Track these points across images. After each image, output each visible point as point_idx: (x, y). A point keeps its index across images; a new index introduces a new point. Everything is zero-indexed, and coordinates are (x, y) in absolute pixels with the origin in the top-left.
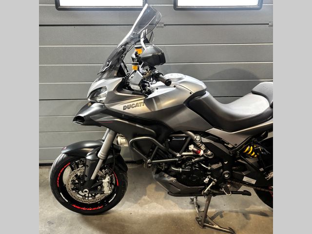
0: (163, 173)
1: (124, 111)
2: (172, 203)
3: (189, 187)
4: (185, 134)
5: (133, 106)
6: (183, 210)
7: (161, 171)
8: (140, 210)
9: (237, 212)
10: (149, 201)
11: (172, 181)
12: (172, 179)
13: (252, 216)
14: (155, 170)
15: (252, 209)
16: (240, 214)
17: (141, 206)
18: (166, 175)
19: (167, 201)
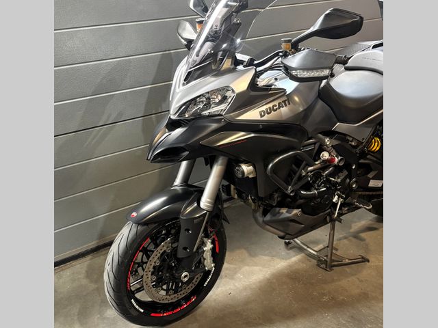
0: (278, 209)
1: (263, 118)
2: (266, 258)
3: (315, 217)
4: (315, 138)
5: (275, 108)
6: (288, 261)
7: (272, 207)
8: (237, 284)
9: (345, 238)
10: (236, 269)
11: (296, 215)
12: (295, 211)
13: (363, 235)
14: (261, 209)
15: (356, 227)
16: (350, 238)
17: (232, 278)
18: (284, 211)
19: (257, 258)
